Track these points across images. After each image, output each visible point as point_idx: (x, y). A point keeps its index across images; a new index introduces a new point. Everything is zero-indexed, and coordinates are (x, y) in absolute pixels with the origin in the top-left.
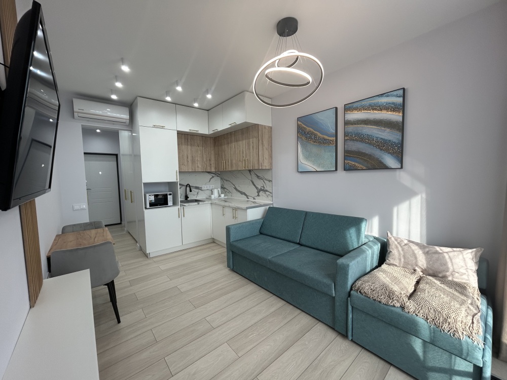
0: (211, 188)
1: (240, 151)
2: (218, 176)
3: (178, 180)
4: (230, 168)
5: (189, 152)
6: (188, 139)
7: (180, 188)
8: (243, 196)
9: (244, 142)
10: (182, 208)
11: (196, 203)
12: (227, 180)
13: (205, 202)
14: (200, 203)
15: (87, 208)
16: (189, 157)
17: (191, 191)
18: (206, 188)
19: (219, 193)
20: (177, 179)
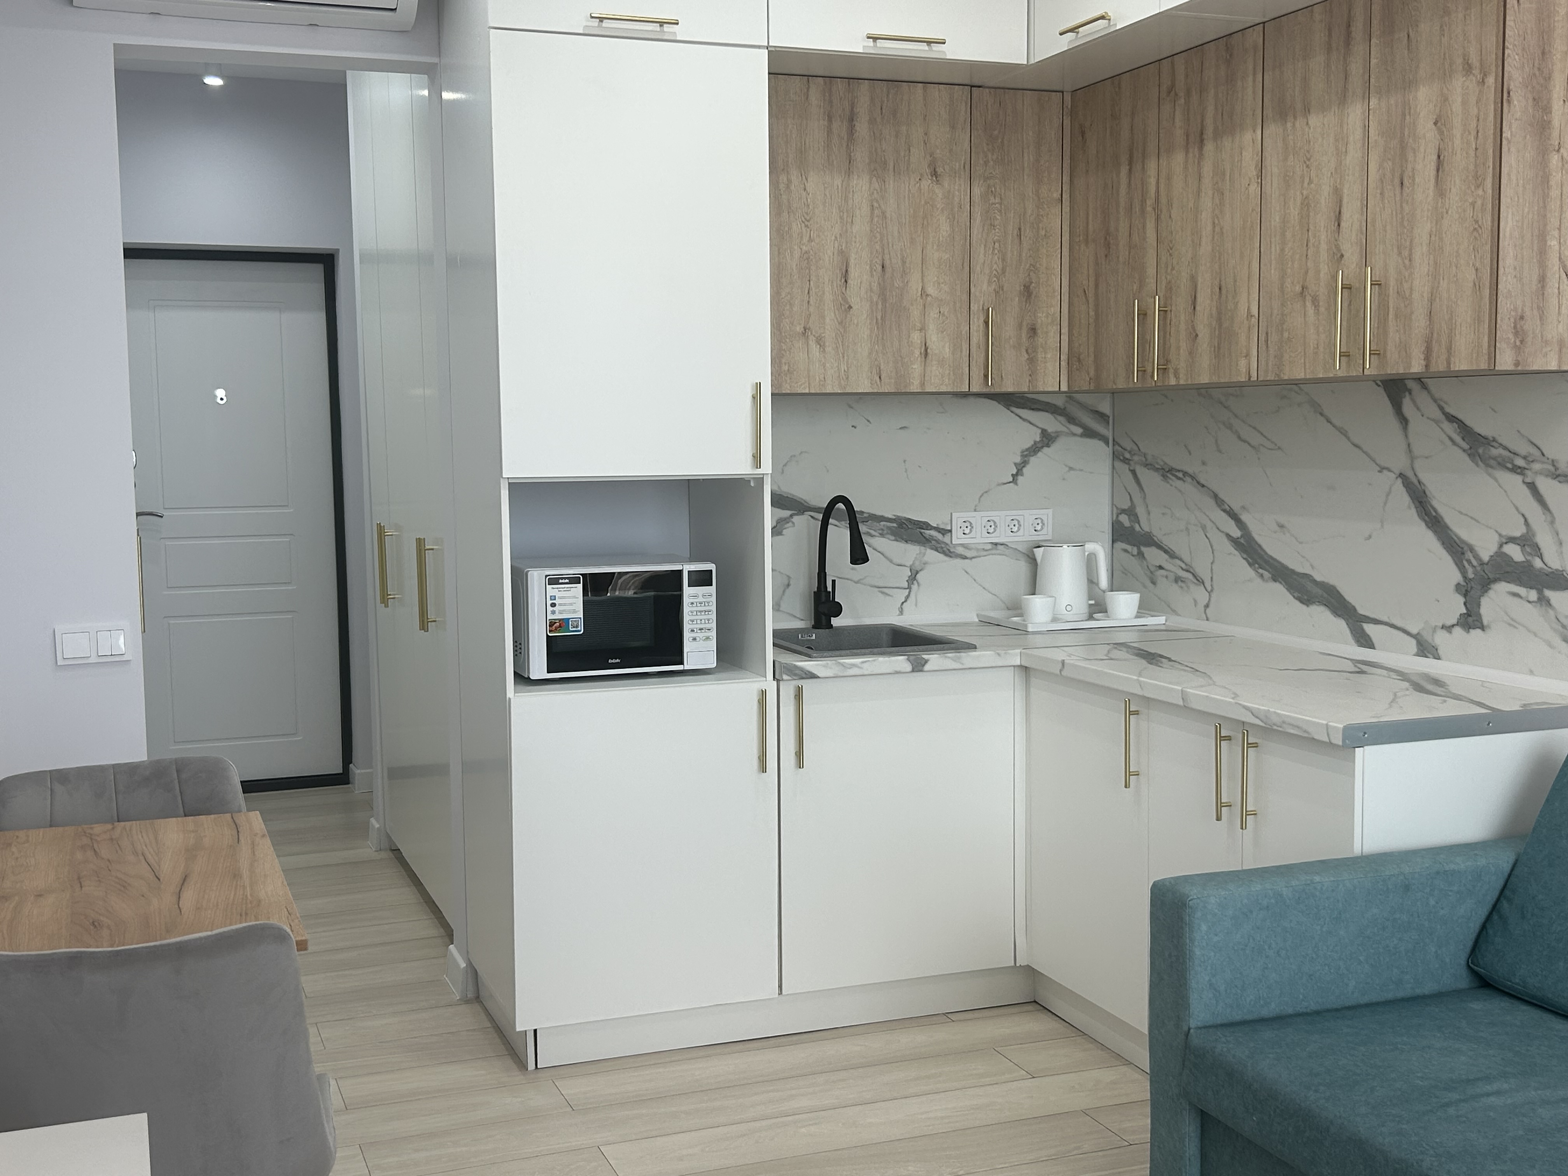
0: (1026, 535)
1: (1306, 204)
2: (1089, 433)
3: (767, 467)
4: (1205, 360)
5: (860, 227)
6: (851, 120)
7: (777, 531)
8: (1320, 614)
9: (1355, 114)
10: (788, 689)
11: (900, 662)
12: (1167, 472)
13: (969, 658)
14: (935, 660)
15: (136, 656)
16: (860, 275)
17: (859, 555)
18: (979, 537)
19: (1092, 582)
20: (757, 460)
